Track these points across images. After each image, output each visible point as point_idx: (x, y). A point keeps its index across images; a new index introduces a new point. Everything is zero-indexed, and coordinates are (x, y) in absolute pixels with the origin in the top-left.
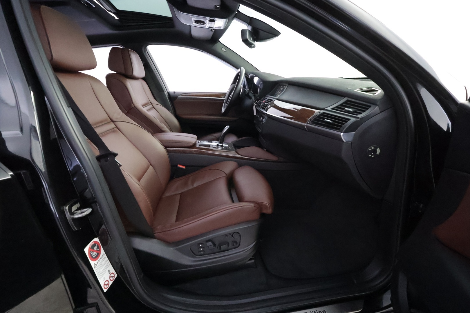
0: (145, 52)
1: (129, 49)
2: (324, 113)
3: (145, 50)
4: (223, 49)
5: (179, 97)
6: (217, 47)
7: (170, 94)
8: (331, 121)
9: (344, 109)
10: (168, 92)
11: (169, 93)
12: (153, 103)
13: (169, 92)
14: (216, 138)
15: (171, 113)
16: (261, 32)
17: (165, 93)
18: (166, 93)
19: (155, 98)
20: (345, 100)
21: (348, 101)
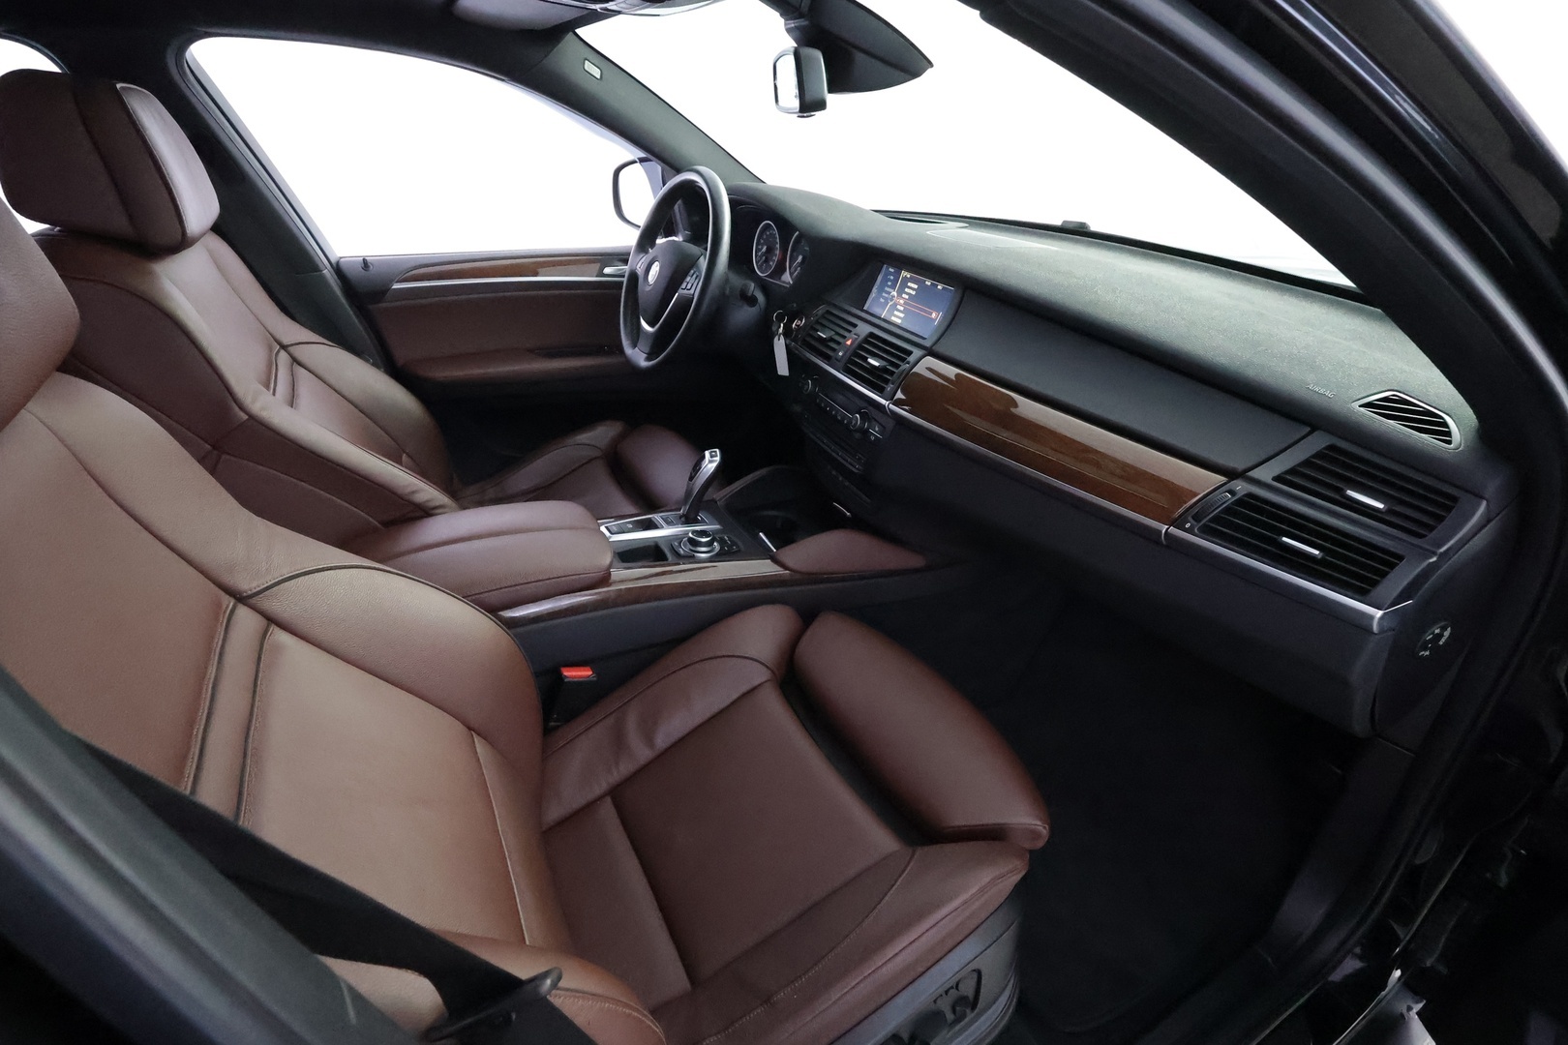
0: (184, 73)
1: (118, 86)
2: (1250, 495)
3: (182, 66)
4: (588, 66)
5: (396, 286)
6: (564, 57)
7: (344, 267)
8: (1316, 552)
9: (1340, 491)
10: (333, 260)
11: (338, 269)
12: (286, 341)
13: (338, 263)
14: (598, 453)
15: (374, 365)
16: (859, 57)
17: (325, 272)
18: (328, 273)
19: (285, 310)
20: (1318, 442)
21: (1331, 448)
